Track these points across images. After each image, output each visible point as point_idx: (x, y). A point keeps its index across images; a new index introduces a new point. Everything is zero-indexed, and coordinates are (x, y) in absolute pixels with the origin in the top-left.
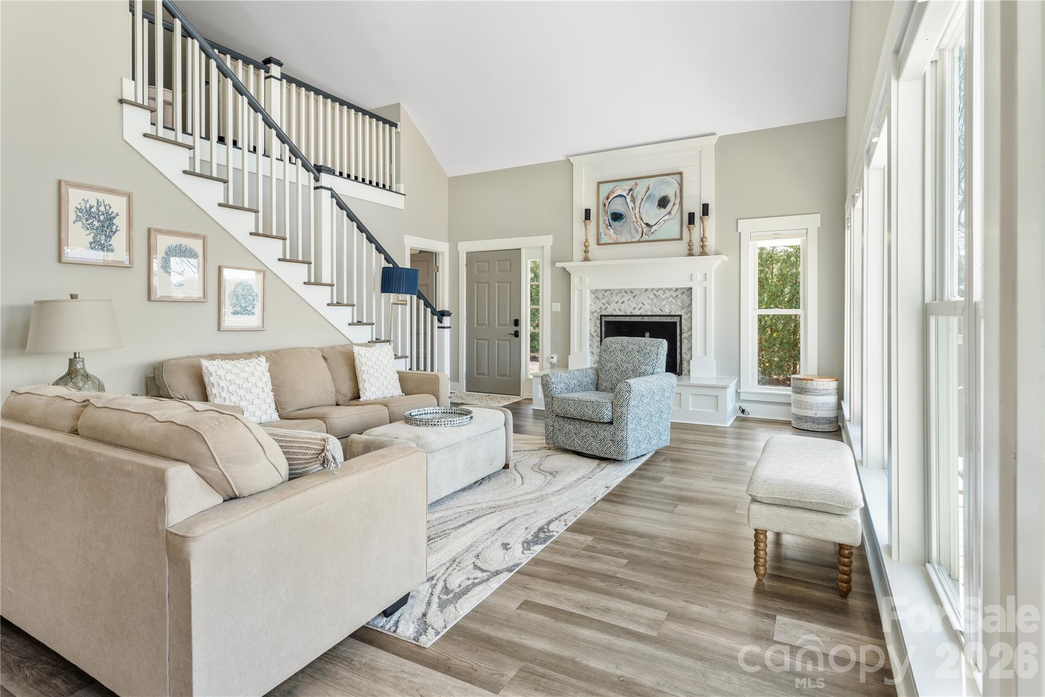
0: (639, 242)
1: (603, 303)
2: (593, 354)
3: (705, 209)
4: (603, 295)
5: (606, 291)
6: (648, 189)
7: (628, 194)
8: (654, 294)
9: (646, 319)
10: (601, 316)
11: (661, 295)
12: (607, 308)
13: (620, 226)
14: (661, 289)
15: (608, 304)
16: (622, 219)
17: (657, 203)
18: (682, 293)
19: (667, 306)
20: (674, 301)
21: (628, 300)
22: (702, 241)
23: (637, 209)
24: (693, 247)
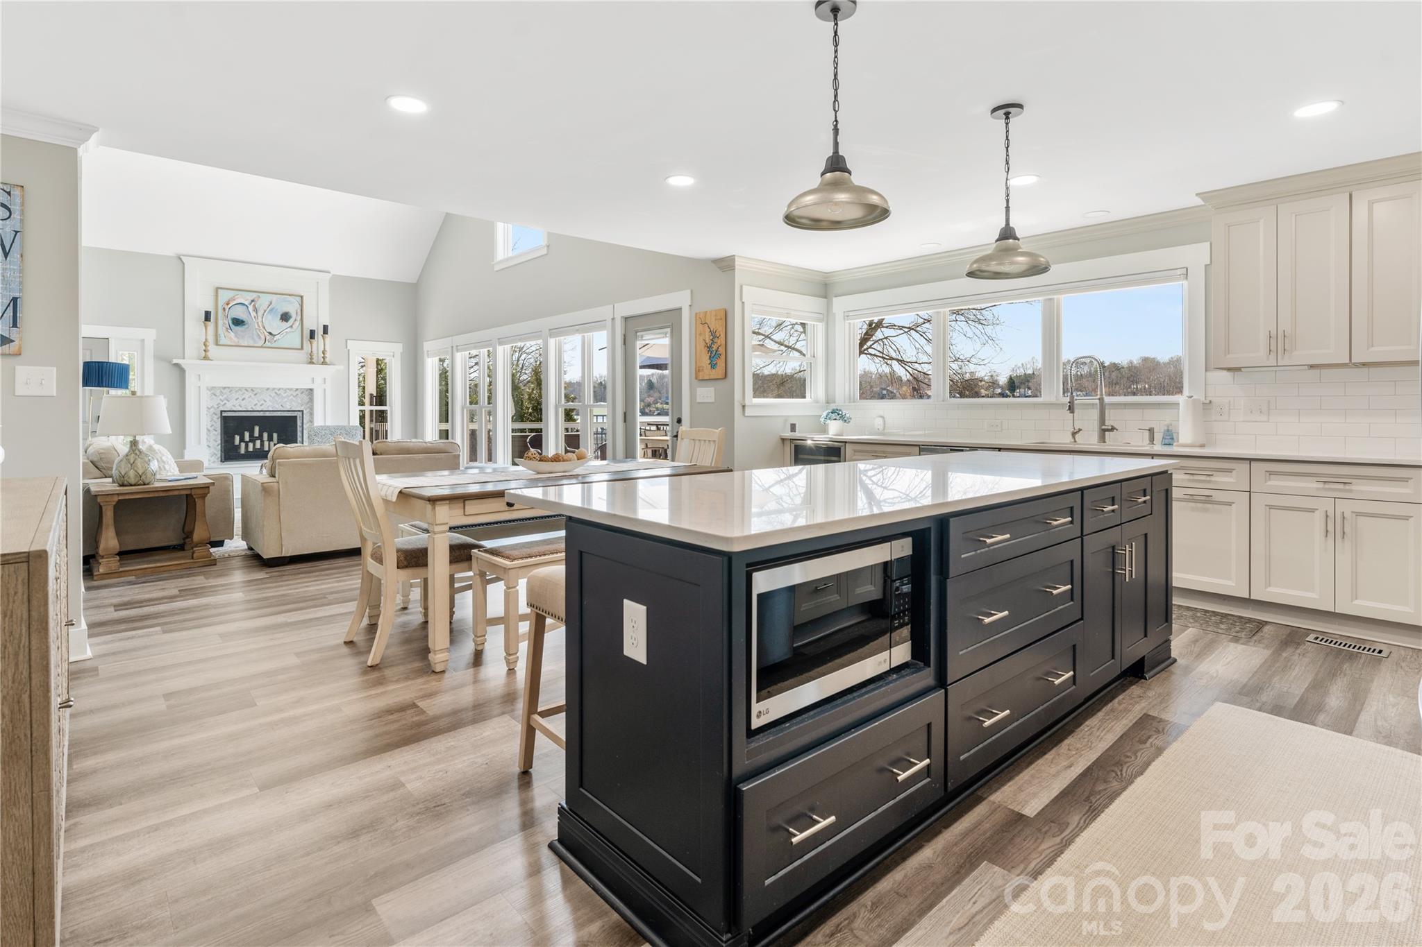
0: (262, 347)
1: (221, 400)
2: (209, 447)
3: (325, 329)
4: (221, 392)
5: (224, 388)
6: (271, 303)
7: (250, 304)
8: (276, 393)
9: (267, 414)
11: (282, 394)
12: (225, 404)
13: (242, 331)
14: (283, 389)
15: (227, 400)
16: (244, 325)
17: (279, 317)
18: (302, 393)
19: (288, 403)
20: (294, 399)
21: (249, 397)
22: (324, 353)
23: (260, 319)
24: (314, 357)
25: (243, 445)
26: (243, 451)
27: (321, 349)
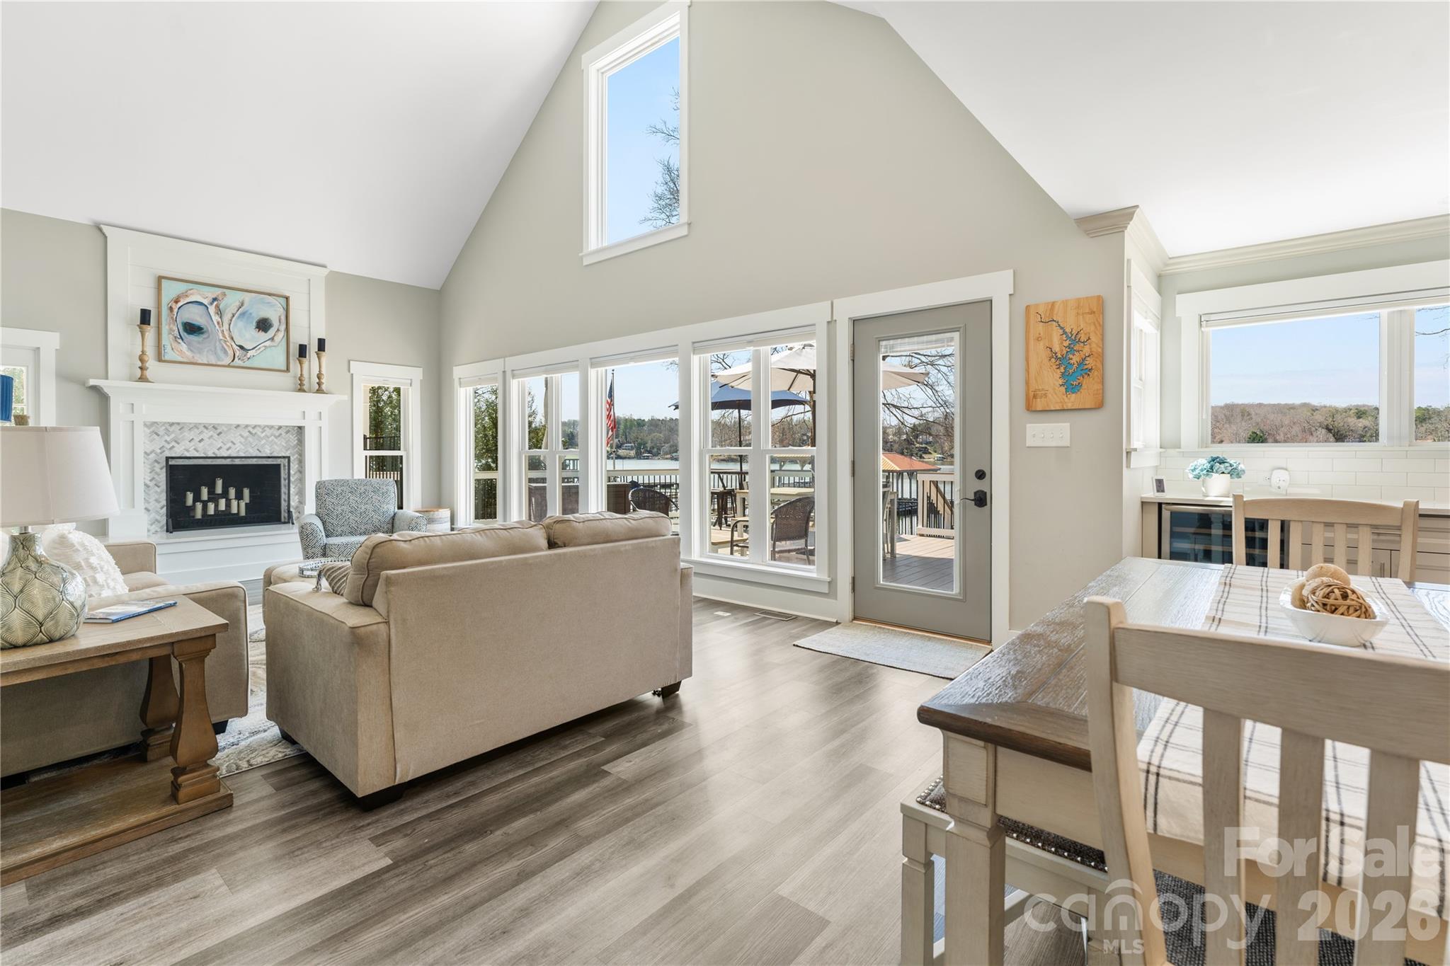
0: (229, 366)
1: (166, 441)
2: (146, 511)
3: (321, 344)
4: (166, 429)
5: (172, 424)
6: (242, 304)
7: (211, 304)
8: (249, 432)
9: (237, 462)
11: (259, 433)
12: (173, 447)
13: (199, 343)
14: (259, 426)
15: (176, 441)
16: (202, 333)
17: (254, 324)
18: (288, 432)
19: (267, 446)
20: (276, 440)
21: (209, 438)
22: (319, 377)
23: (226, 326)
24: (304, 382)
25: (199, 506)
26: (199, 514)
27: (315, 371)
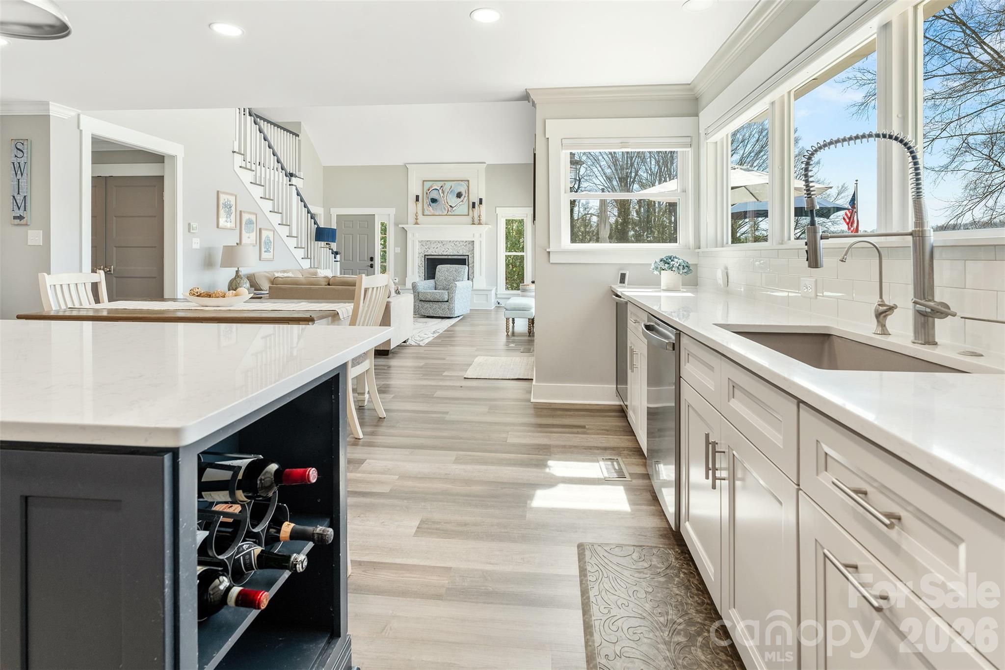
0: (446, 215)
1: (426, 248)
2: (420, 277)
3: (481, 200)
4: (425, 243)
5: (428, 241)
6: (451, 187)
7: (440, 189)
8: (455, 244)
9: (450, 257)
10: (425, 255)
11: (458, 245)
12: (428, 251)
13: (436, 206)
14: (458, 241)
15: (429, 248)
16: (437, 202)
17: (456, 195)
18: (469, 244)
19: (461, 250)
20: (465, 248)
21: (440, 247)
22: (480, 217)
23: (445, 198)
24: (474, 220)
27: (479, 214)
